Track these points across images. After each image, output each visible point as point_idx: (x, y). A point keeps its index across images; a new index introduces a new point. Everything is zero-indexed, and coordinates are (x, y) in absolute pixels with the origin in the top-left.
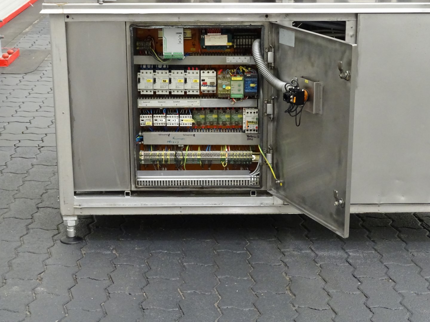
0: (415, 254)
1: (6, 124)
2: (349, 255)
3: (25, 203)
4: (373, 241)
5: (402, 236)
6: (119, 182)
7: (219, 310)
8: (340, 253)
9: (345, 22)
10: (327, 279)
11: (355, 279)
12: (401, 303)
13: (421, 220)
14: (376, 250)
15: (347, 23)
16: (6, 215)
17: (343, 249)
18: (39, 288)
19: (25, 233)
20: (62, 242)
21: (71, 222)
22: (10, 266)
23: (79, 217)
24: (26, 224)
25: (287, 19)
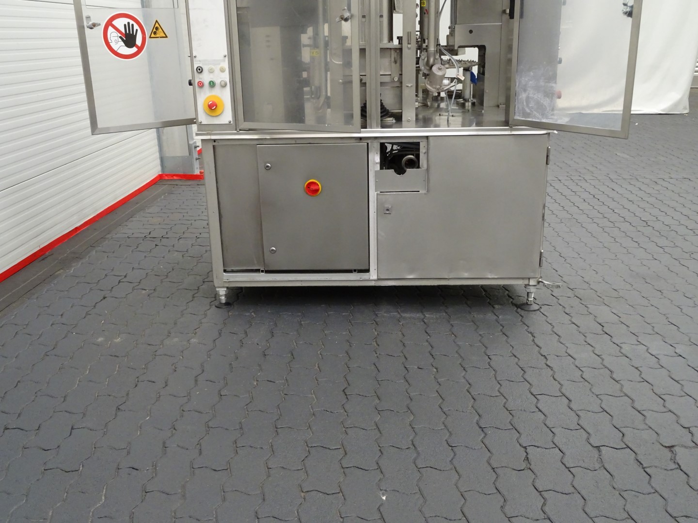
0: (476, 316)
1: (192, 221)
2: (426, 316)
3: (195, 278)
4: (446, 306)
5: (469, 302)
6: (256, 262)
7: (320, 356)
8: (419, 315)
9: (419, 142)
10: (405, 334)
11: (426, 334)
12: (457, 352)
13: (485, 291)
14: (446, 313)
15: (421, 143)
16: (179, 288)
17: (422, 312)
18: (192, 340)
19: (191, 300)
20: (216, 307)
21: (222, 292)
22: (175, 324)
23: (227, 288)
24: (193, 294)
25: (376, 141)
